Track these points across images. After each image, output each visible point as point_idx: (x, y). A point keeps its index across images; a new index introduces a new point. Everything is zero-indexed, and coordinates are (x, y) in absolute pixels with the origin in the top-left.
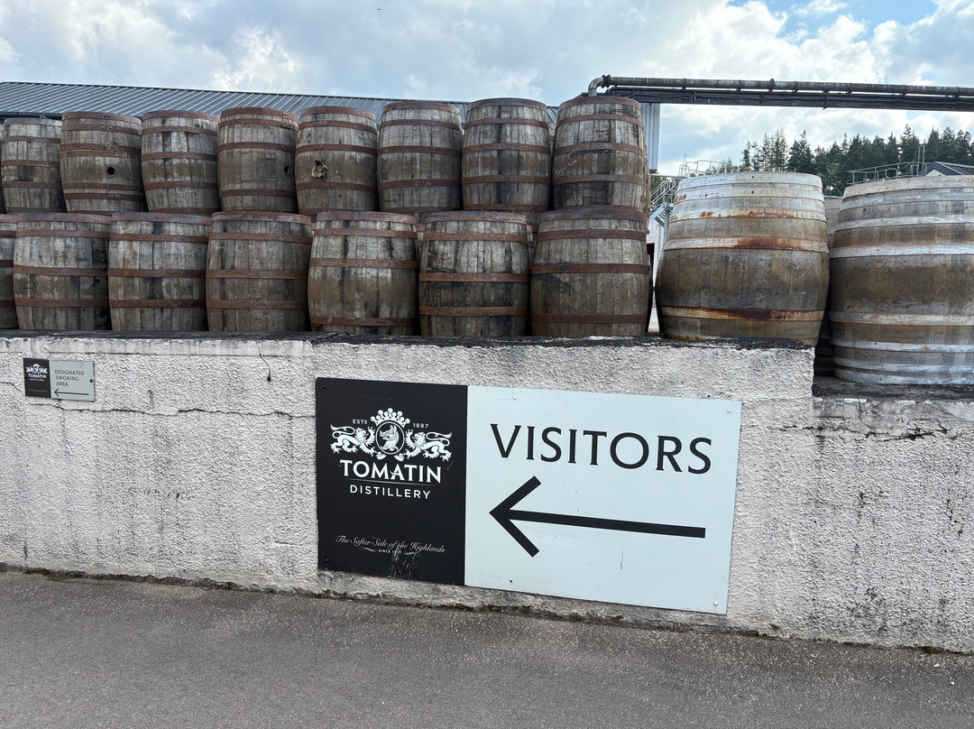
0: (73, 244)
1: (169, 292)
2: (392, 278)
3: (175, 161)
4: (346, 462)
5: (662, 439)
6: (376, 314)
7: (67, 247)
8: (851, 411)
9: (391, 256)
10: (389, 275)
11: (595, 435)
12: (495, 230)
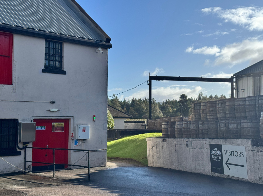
0: (196, 125)
1: (204, 132)
2: (226, 130)
3: (220, 109)
4: (212, 156)
5: (239, 152)
6: (223, 135)
7: (195, 126)
8: (255, 148)
9: (225, 126)
10: (225, 129)
11: (233, 151)
12: (235, 122)
